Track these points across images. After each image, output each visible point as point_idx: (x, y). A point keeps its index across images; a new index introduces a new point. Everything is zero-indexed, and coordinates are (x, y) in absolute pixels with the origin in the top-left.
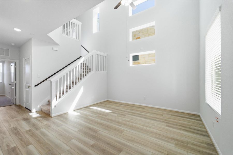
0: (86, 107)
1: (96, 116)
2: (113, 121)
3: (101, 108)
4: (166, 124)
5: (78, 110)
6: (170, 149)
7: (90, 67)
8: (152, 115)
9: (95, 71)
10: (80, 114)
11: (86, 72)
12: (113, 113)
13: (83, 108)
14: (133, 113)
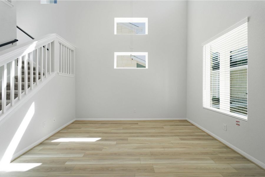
0: (41, 144)
1: (82, 155)
2: (119, 155)
3: (75, 137)
4: (178, 138)
5: (23, 156)
6: (217, 168)
7: (40, 69)
8: (154, 131)
9: (58, 73)
10: (39, 164)
11: (29, 79)
12: (106, 140)
13: (35, 147)
14: (132, 133)
